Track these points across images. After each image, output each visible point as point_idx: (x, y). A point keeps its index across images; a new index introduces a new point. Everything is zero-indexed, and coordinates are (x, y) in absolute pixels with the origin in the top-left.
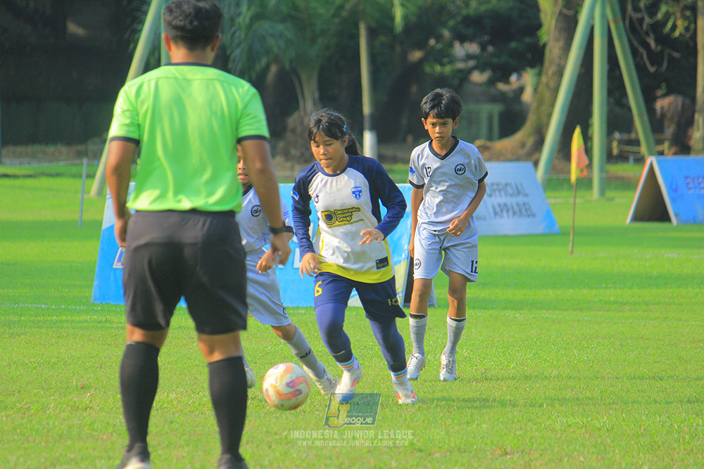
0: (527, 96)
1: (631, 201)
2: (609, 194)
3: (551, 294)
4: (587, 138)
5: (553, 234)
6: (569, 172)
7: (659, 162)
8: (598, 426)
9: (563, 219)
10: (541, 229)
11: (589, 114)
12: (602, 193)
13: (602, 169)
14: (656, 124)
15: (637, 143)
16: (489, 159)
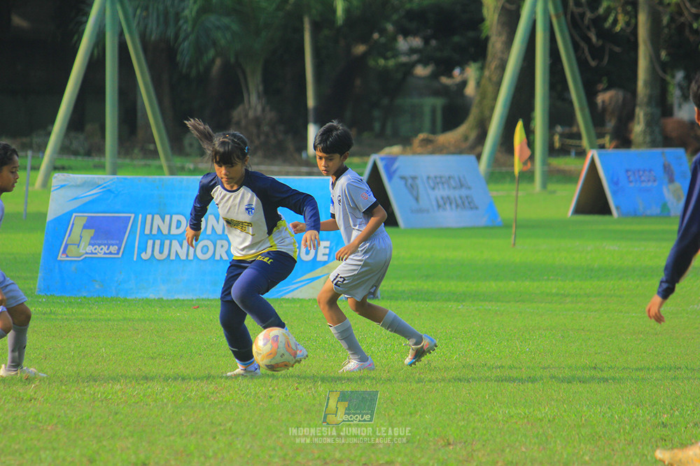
0: (470, 90)
1: (572, 194)
2: (551, 187)
3: (493, 286)
4: (529, 132)
5: (496, 226)
6: (513, 166)
7: (600, 156)
8: (540, 417)
9: (505, 211)
10: (484, 221)
11: (531, 108)
12: (544, 186)
13: (544, 163)
14: (598, 118)
15: (578, 136)
16: (433, 153)
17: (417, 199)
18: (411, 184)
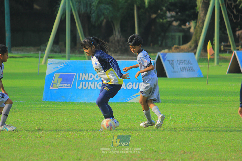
0: (192, 30)
1: (227, 66)
2: (220, 64)
3: (200, 98)
4: (213, 44)
5: (201, 77)
6: (207, 56)
7: (237, 53)
8: (217, 143)
9: (204, 72)
10: (197, 76)
11: (213, 36)
12: (218, 63)
13: (218, 55)
14: (236, 40)
15: (230, 46)
16: (179, 52)
17: (173, 68)
18: (171, 63)
